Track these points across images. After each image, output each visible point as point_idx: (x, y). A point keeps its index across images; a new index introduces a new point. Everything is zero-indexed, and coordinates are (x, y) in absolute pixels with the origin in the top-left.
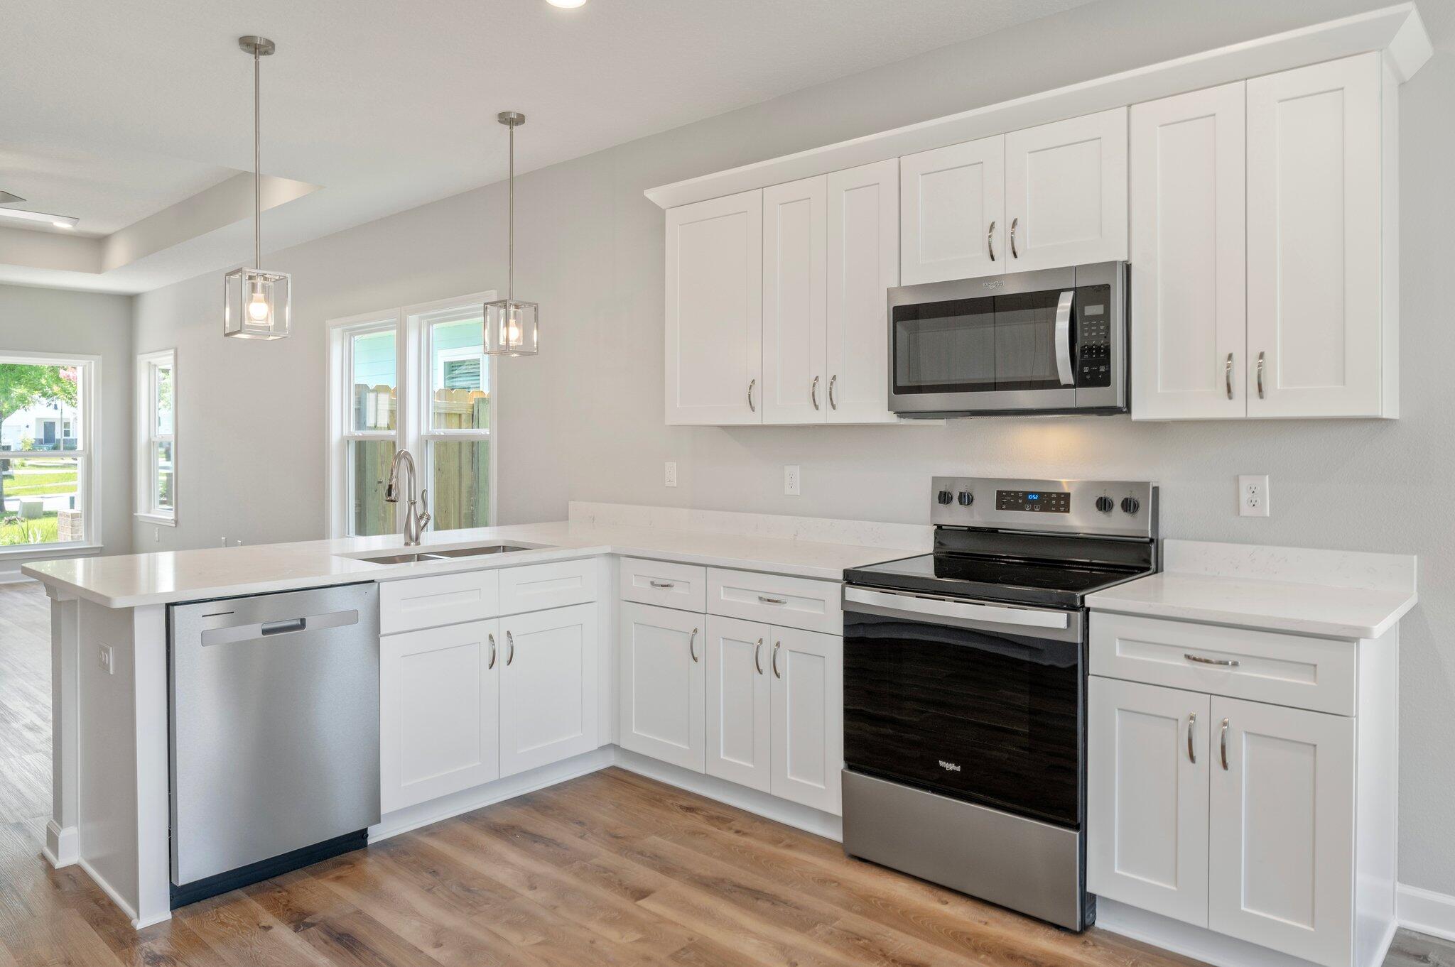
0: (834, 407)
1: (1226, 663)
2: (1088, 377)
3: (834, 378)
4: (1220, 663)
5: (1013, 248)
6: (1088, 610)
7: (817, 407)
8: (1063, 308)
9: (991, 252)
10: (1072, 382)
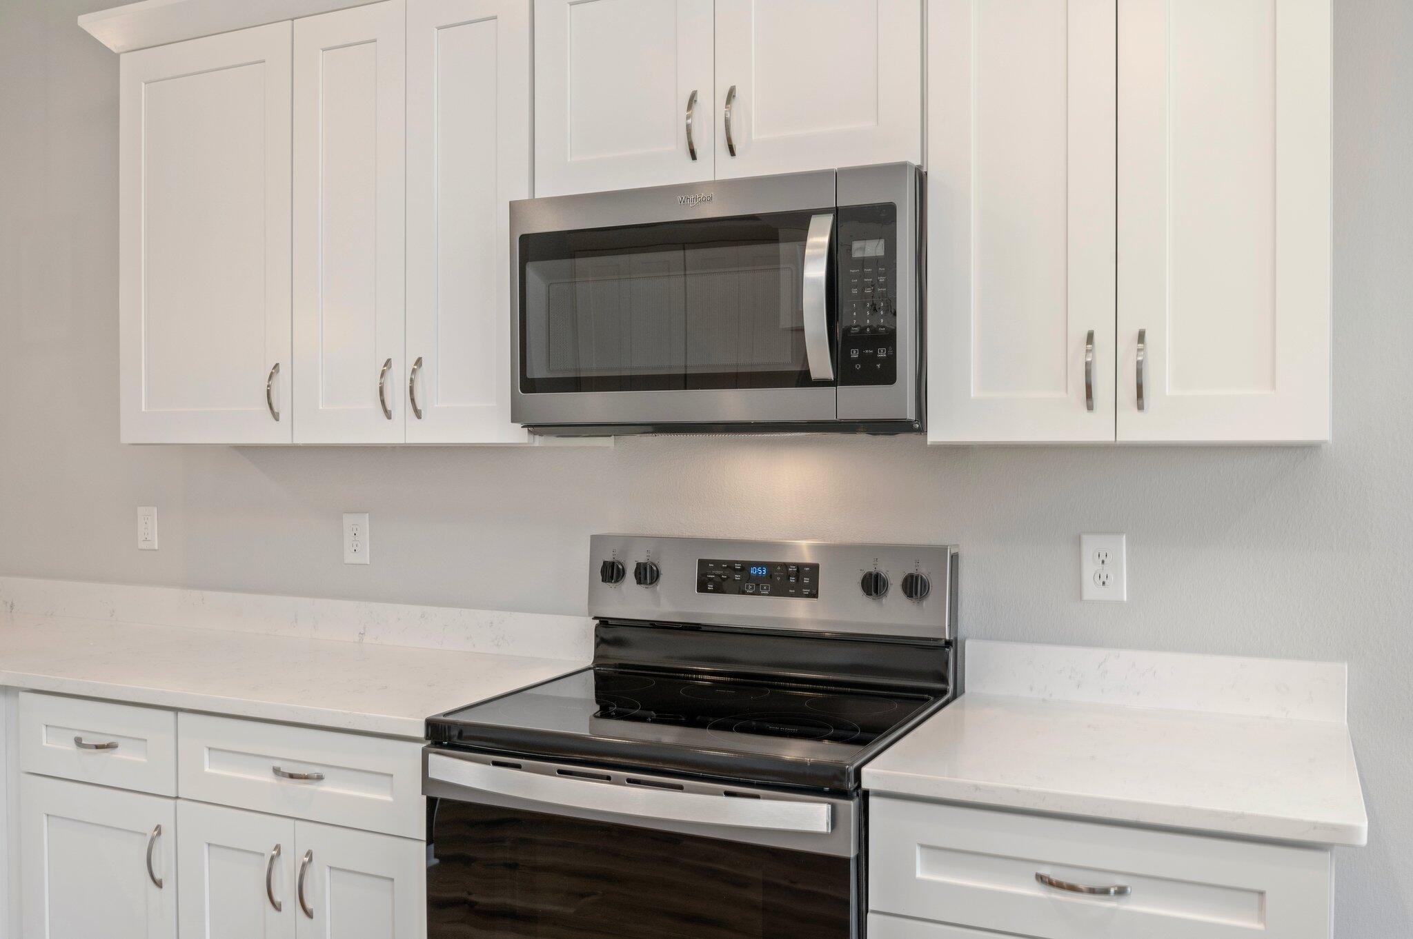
0: (418, 414)
1: (1105, 892)
2: (858, 367)
3: (419, 362)
4: (1092, 891)
5: (729, 140)
6: (866, 795)
7: (388, 414)
8: (817, 246)
9: (691, 144)
10: (830, 375)
